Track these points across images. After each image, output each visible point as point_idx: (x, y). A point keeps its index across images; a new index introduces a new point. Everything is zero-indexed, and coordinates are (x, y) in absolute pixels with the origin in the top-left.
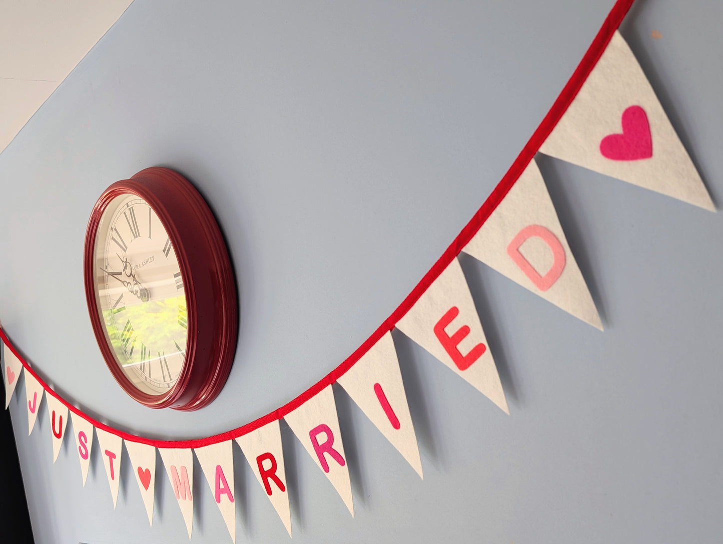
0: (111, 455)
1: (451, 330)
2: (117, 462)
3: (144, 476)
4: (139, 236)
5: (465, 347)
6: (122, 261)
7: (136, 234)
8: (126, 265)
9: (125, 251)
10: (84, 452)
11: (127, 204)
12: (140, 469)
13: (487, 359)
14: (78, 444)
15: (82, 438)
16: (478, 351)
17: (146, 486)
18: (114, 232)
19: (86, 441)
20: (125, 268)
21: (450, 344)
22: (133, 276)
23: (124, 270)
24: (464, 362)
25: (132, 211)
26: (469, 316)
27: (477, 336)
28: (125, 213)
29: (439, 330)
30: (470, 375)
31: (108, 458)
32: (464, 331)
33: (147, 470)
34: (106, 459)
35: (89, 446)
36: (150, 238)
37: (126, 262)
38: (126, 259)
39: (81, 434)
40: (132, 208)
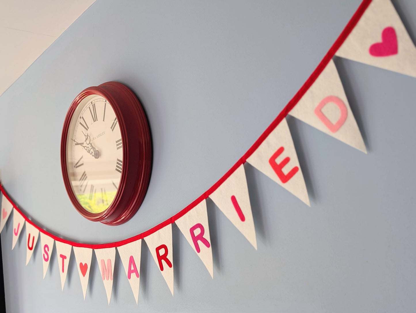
0: (63, 257)
1: (279, 160)
2: (67, 262)
3: (83, 268)
4: (97, 120)
5: (286, 170)
6: (85, 136)
7: (95, 119)
8: (87, 137)
9: (87, 130)
10: (46, 257)
11: (92, 102)
12: (81, 264)
13: (299, 176)
14: (43, 252)
15: (46, 249)
16: (294, 171)
17: (84, 274)
18: (82, 119)
19: (48, 250)
20: (86, 139)
21: (278, 169)
22: (90, 144)
23: (85, 141)
24: (285, 179)
25: (94, 106)
26: (290, 152)
27: (294, 162)
28: (89, 108)
29: (272, 161)
30: (288, 186)
31: (61, 259)
32: (287, 160)
33: (86, 265)
34: (60, 260)
35: (50, 253)
36: (104, 121)
37: (87, 136)
38: (88, 134)
39: (46, 246)
40: (94, 104)
